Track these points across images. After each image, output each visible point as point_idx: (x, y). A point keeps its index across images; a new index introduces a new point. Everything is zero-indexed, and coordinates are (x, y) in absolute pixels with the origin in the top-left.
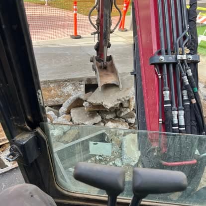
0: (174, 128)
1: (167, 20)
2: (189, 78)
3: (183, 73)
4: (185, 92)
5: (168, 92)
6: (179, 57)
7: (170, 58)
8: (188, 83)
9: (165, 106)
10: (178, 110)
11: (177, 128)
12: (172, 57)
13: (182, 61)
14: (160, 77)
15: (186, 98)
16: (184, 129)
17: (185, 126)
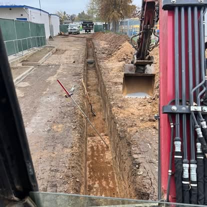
0: (184, 182)
1: (183, 71)
2: (203, 130)
3: (197, 125)
4: (199, 144)
5: (180, 143)
6: (193, 108)
7: (184, 108)
8: (202, 136)
9: (175, 157)
10: (190, 163)
11: (188, 183)
12: (186, 107)
13: (196, 113)
14: (172, 126)
15: (199, 151)
16: (196, 185)
17: (197, 182)
